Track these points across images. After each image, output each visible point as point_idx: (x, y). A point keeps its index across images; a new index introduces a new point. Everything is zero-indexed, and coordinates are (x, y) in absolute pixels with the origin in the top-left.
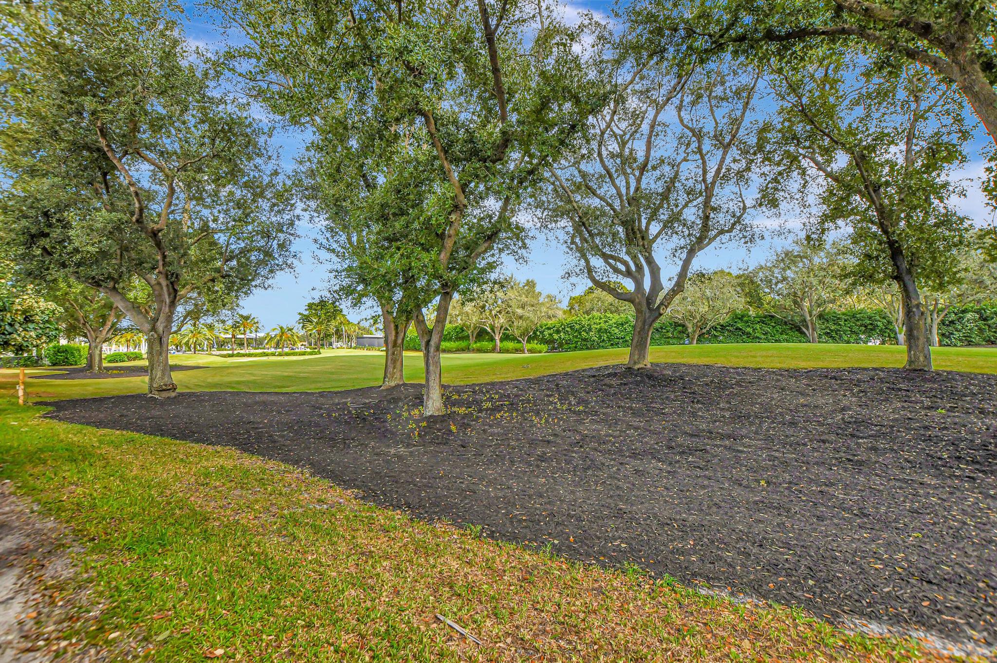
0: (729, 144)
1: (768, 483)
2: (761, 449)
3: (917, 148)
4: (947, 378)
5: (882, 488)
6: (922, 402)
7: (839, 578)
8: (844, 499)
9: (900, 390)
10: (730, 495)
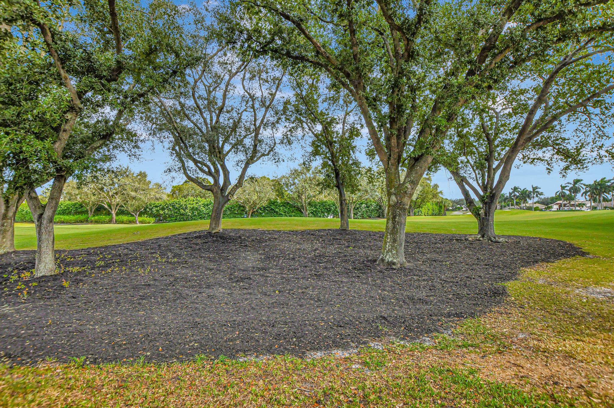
0: (268, 107)
1: (280, 292)
2: (278, 274)
3: (347, 128)
4: (354, 233)
5: (327, 286)
6: (344, 244)
7: (307, 334)
8: (312, 294)
9: (337, 239)
10: (260, 301)
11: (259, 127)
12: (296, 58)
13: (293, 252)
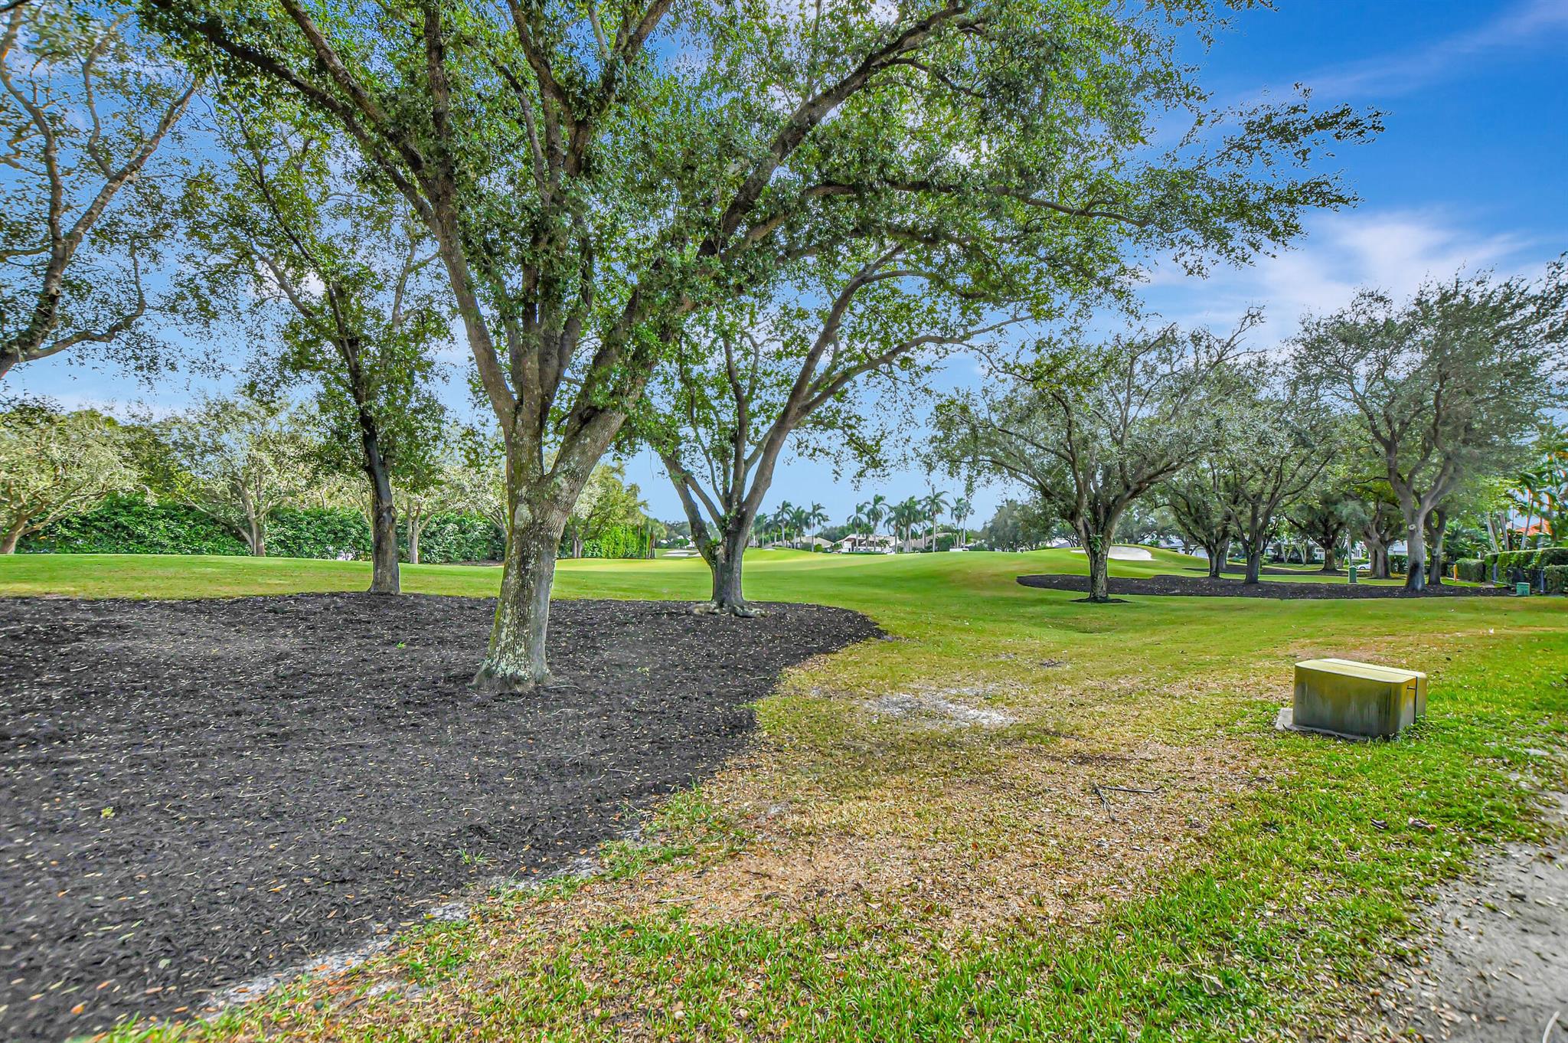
0: (119, 177)
1: (118, 809)
2: (119, 748)
5: (310, 766)
6: (382, 636)
7: (214, 933)
8: (251, 799)
11: (73, 237)
12: (245, 53)
13: (193, 670)
